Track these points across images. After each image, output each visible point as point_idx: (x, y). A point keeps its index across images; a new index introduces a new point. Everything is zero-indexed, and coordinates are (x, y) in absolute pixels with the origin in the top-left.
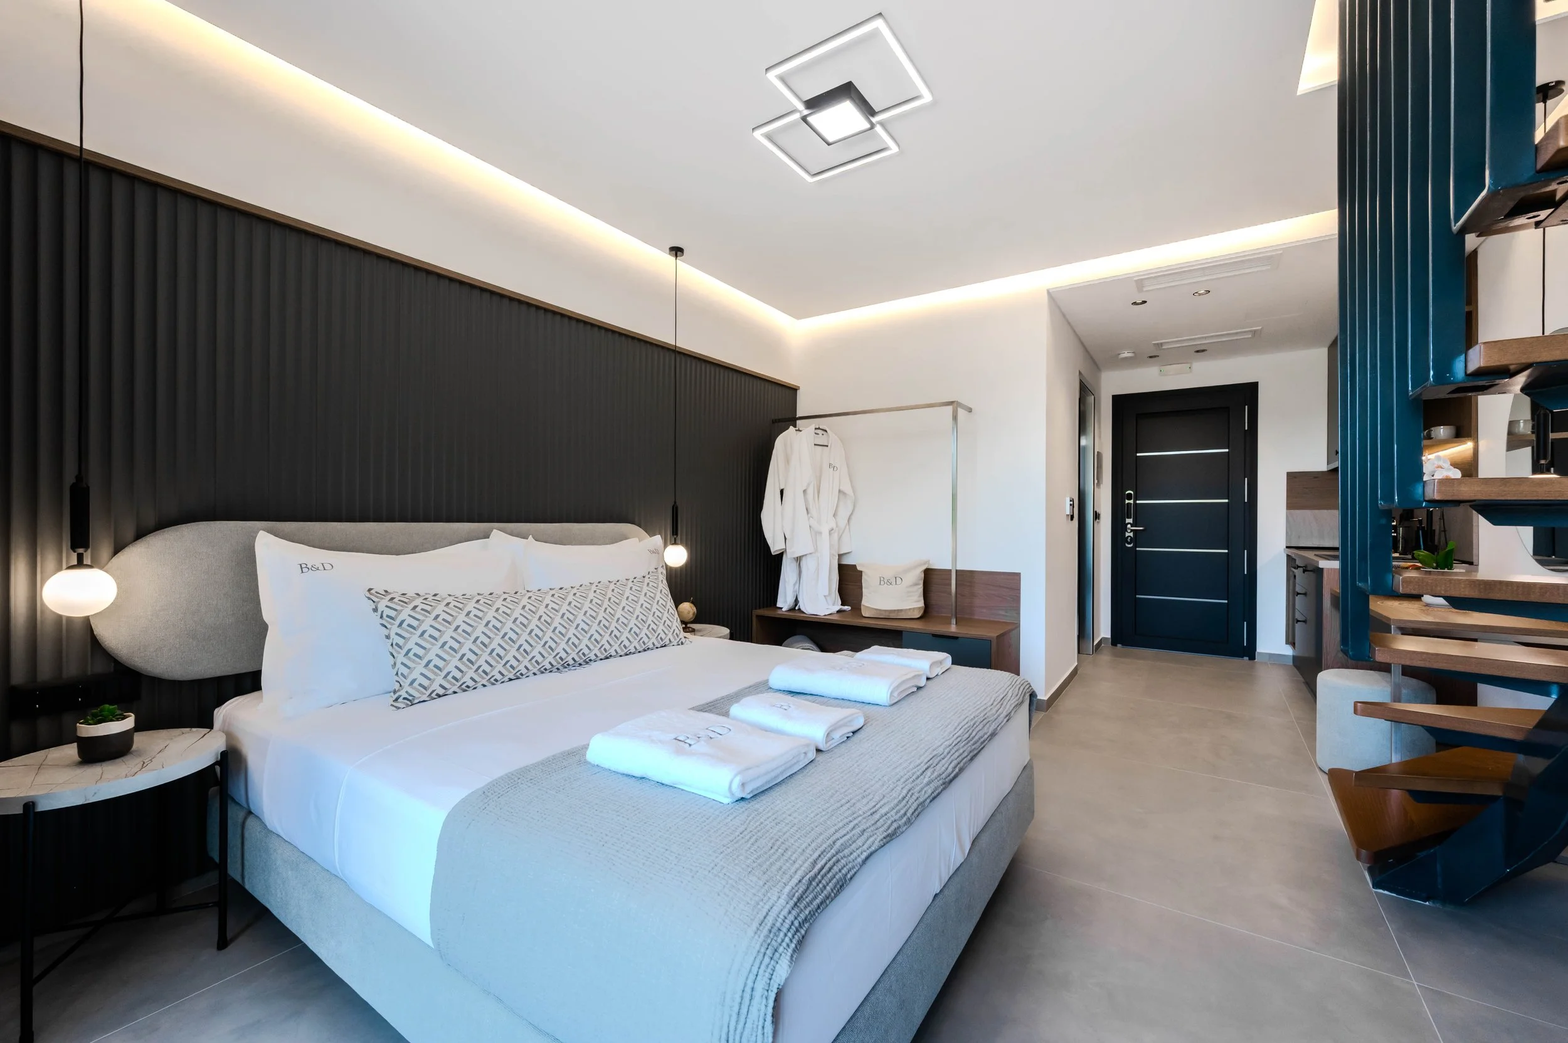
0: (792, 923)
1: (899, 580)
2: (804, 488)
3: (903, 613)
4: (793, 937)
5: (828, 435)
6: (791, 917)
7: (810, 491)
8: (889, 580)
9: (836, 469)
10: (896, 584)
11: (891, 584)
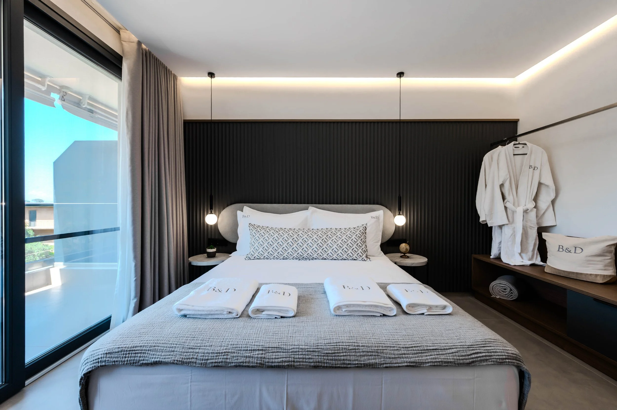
0: (99, 359)
1: (578, 250)
2: (501, 183)
3: (584, 276)
4: (95, 363)
5: (528, 147)
6: (100, 356)
7: (507, 185)
8: (568, 248)
9: (536, 168)
10: (575, 253)
11: (570, 252)
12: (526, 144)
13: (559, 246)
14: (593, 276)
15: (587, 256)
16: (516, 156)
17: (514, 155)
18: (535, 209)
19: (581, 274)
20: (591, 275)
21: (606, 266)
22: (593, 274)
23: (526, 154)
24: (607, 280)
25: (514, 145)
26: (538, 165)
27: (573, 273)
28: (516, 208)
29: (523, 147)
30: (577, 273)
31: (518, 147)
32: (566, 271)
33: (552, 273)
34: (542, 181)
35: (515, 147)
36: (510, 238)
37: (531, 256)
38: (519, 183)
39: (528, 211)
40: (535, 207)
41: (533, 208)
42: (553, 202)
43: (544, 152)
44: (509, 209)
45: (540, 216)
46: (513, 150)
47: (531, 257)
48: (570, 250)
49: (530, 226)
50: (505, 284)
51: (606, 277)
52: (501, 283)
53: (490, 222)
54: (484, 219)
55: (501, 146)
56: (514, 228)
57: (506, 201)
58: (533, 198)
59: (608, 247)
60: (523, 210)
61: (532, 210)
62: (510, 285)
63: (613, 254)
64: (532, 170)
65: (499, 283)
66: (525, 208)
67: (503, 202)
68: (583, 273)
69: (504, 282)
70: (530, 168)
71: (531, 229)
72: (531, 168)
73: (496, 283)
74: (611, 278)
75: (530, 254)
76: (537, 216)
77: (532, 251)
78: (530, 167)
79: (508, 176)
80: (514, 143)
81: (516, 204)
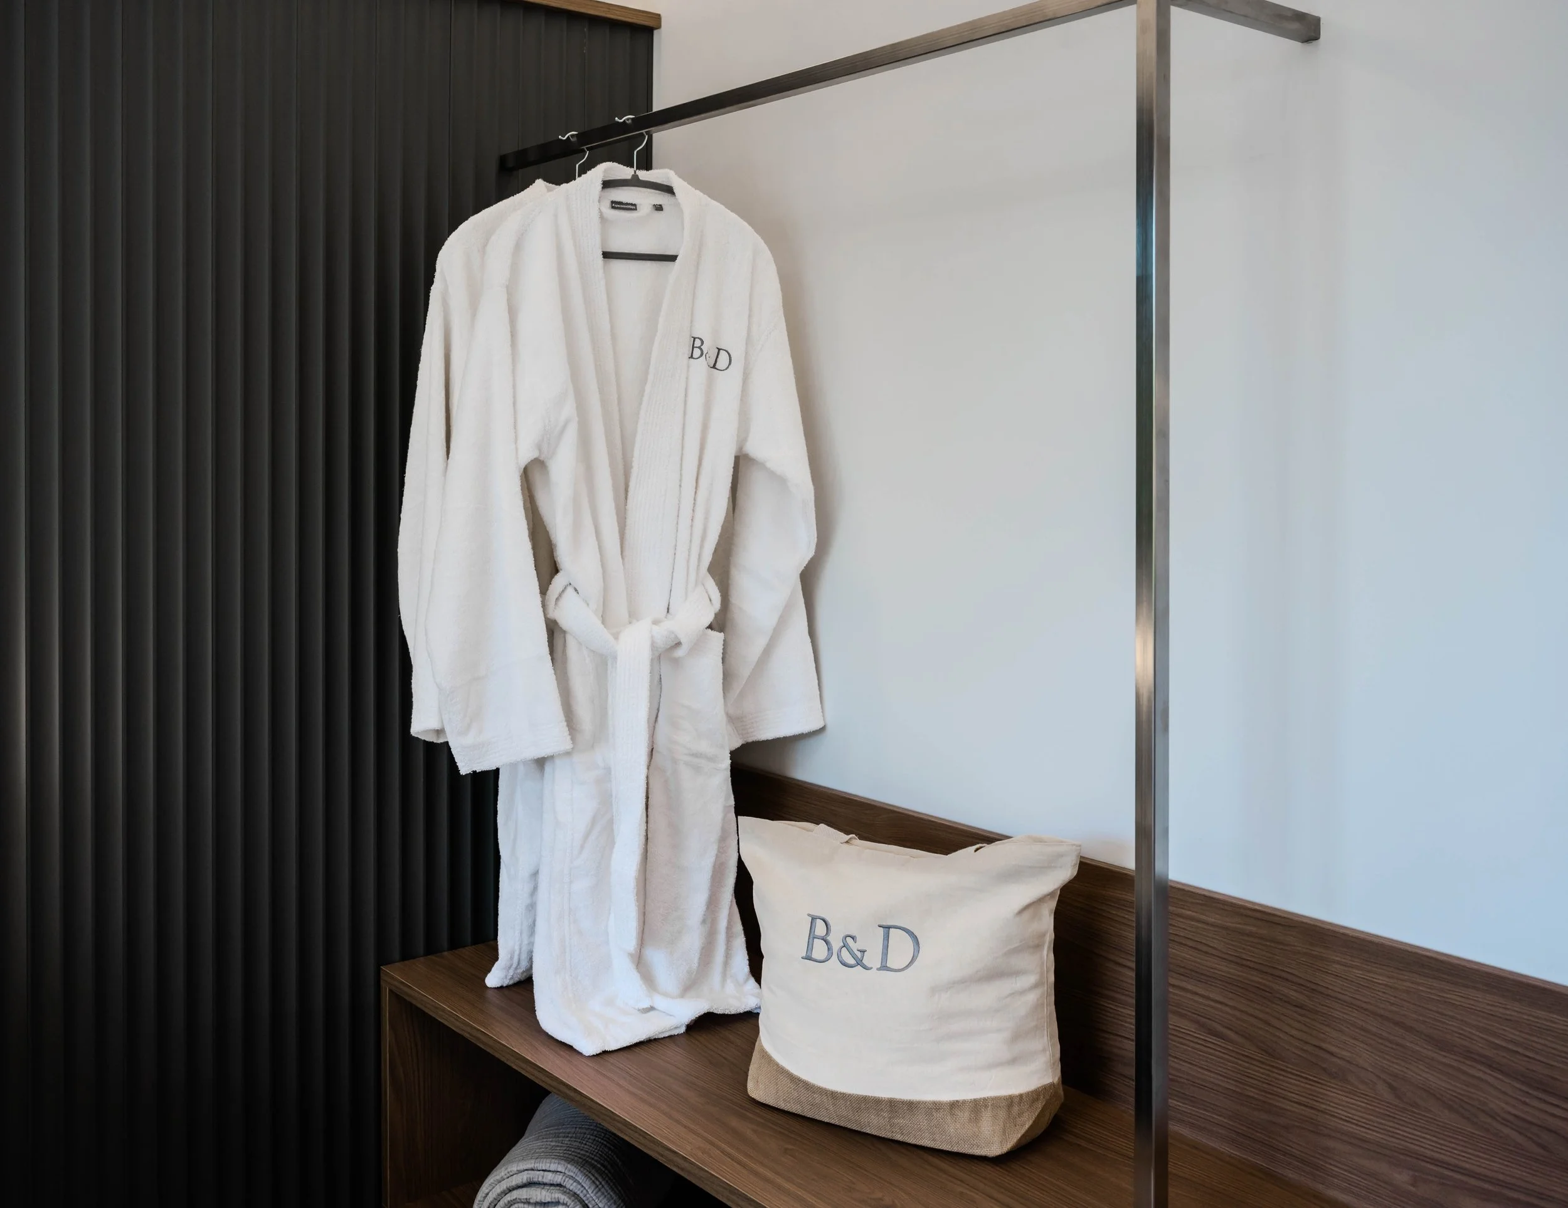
1: (900, 945)
2: (527, 453)
5: (677, 209)
7: (563, 472)
8: (853, 938)
9: (723, 358)
10: (884, 967)
11: (859, 963)
12: (669, 190)
13: (814, 919)
14: (964, 1115)
15: (934, 990)
16: (618, 265)
17: (607, 255)
18: (717, 637)
19: (911, 1106)
20: (954, 1105)
21: (1017, 1036)
22: (964, 1102)
23: (672, 258)
24: (1023, 1131)
25: (607, 184)
26: (733, 342)
27: (875, 1104)
28: (616, 637)
29: (659, 208)
30: (894, 1106)
31: (631, 207)
32: (844, 1097)
33: (782, 1105)
34: (754, 449)
35: (616, 205)
36: (582, 847)
37: (696, 960)
38: (636, 453)
39: (680, 653)
40: (721, 623)
41: (710, 627)
42: (809, 578)
43: (766, 254)
44: (580, 644)
45: (744, 671)
46: (602, 218)
47: (695, 965)
48: (863, 952)
49: (696, 755)
50: (558, 1179)
51: (1016, 1109)
52: (537, 1176)
53: (469, 740)
54: (435, 725)
55: (547, 180)
56: (608, 770)
57: (558, 582)
58: (707, 558)
59: (1026, 915)
60: (653, 646)
61: (698, 646)
62: (587, 1184)
63: (1045, 952)
64: (700, 366)
65: (523, 1178)
66: (661, 633)
67: (544, 591)
68: (919, 1103)
69: (553, 1167)
70: (692, 357)
71: (697, 769)
72: (697, 352)
73: (504, 1185)
74: (1039, 1105)
75: (692, 941)
76: (728, 677)
77: (704, 922)
78: (696, 345)
79: (569, 409)
80: (605, 171)
81: (620, 608)
